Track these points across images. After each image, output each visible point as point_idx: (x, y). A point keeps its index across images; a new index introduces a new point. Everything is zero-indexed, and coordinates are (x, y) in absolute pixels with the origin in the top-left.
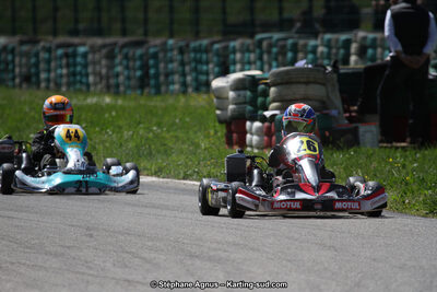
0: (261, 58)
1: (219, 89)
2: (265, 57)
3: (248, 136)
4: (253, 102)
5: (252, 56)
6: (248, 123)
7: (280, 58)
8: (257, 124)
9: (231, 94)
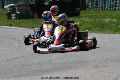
0: (10, 2)
1: (6, 8)
2: (11, 2)
3: (12, 17)
4: (13, 10)
5: (9, 2)
6: (12, 15)
7: (14, 2)
8: (14, 15)
9: (8, 9)
